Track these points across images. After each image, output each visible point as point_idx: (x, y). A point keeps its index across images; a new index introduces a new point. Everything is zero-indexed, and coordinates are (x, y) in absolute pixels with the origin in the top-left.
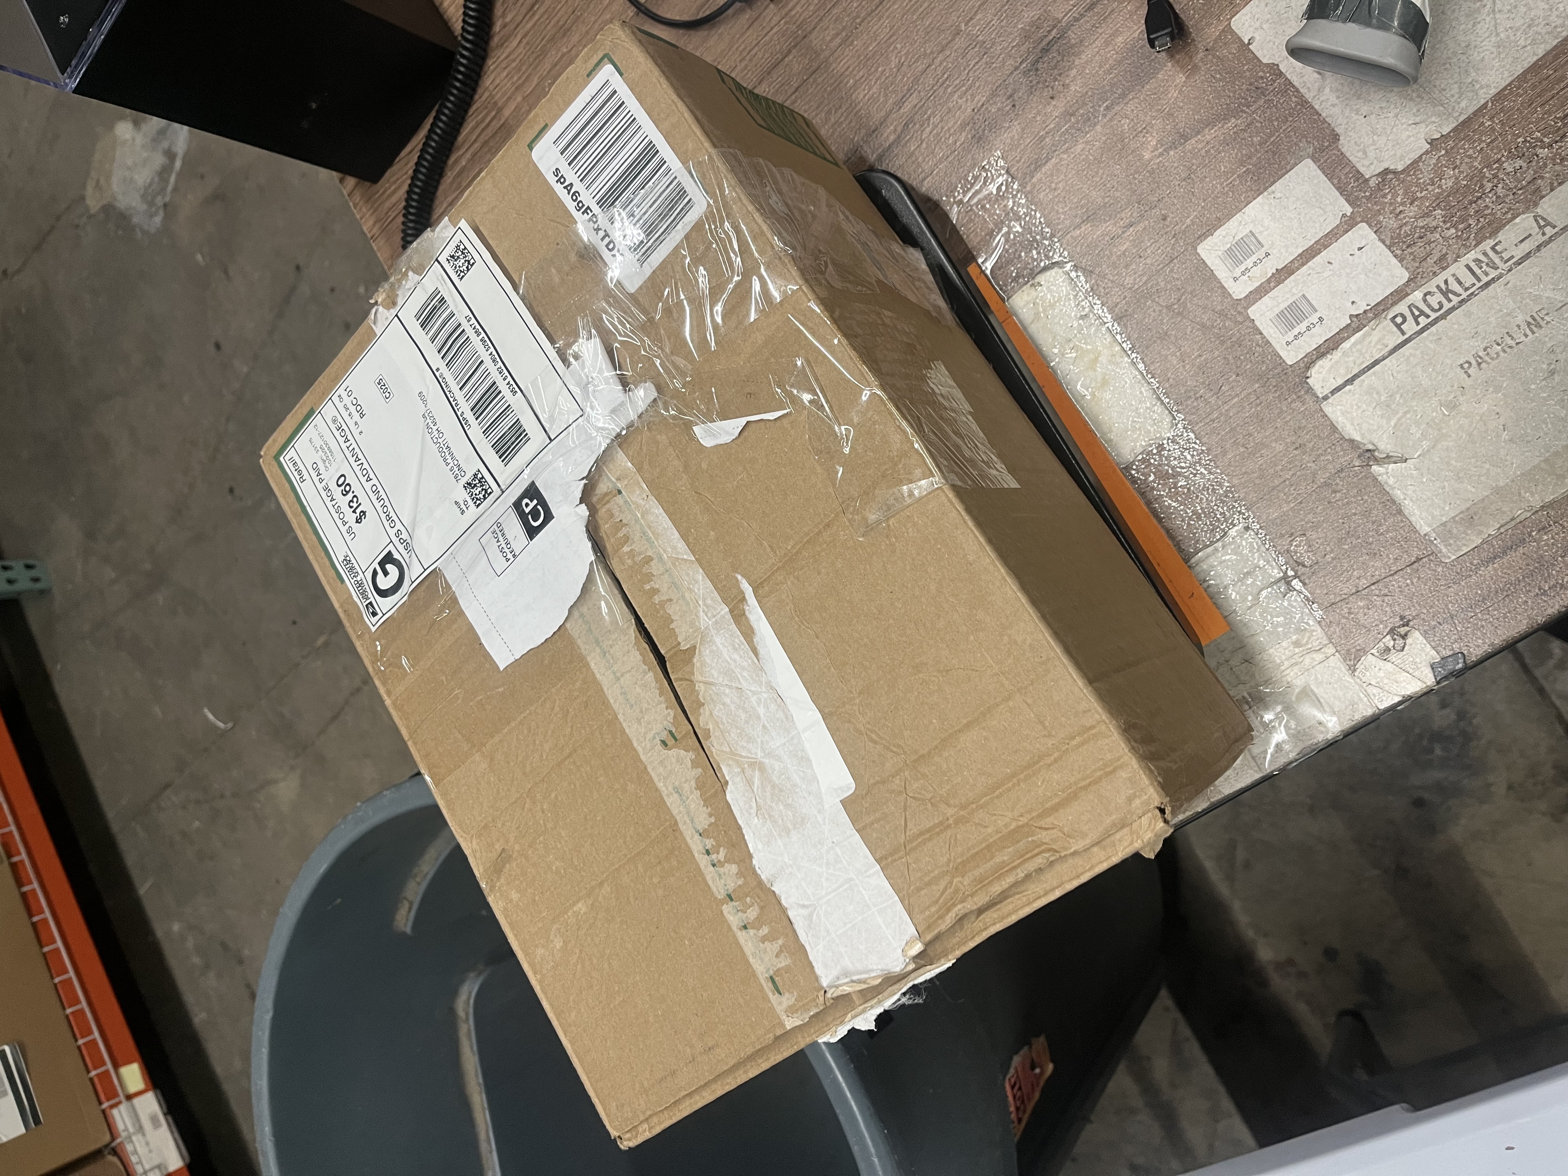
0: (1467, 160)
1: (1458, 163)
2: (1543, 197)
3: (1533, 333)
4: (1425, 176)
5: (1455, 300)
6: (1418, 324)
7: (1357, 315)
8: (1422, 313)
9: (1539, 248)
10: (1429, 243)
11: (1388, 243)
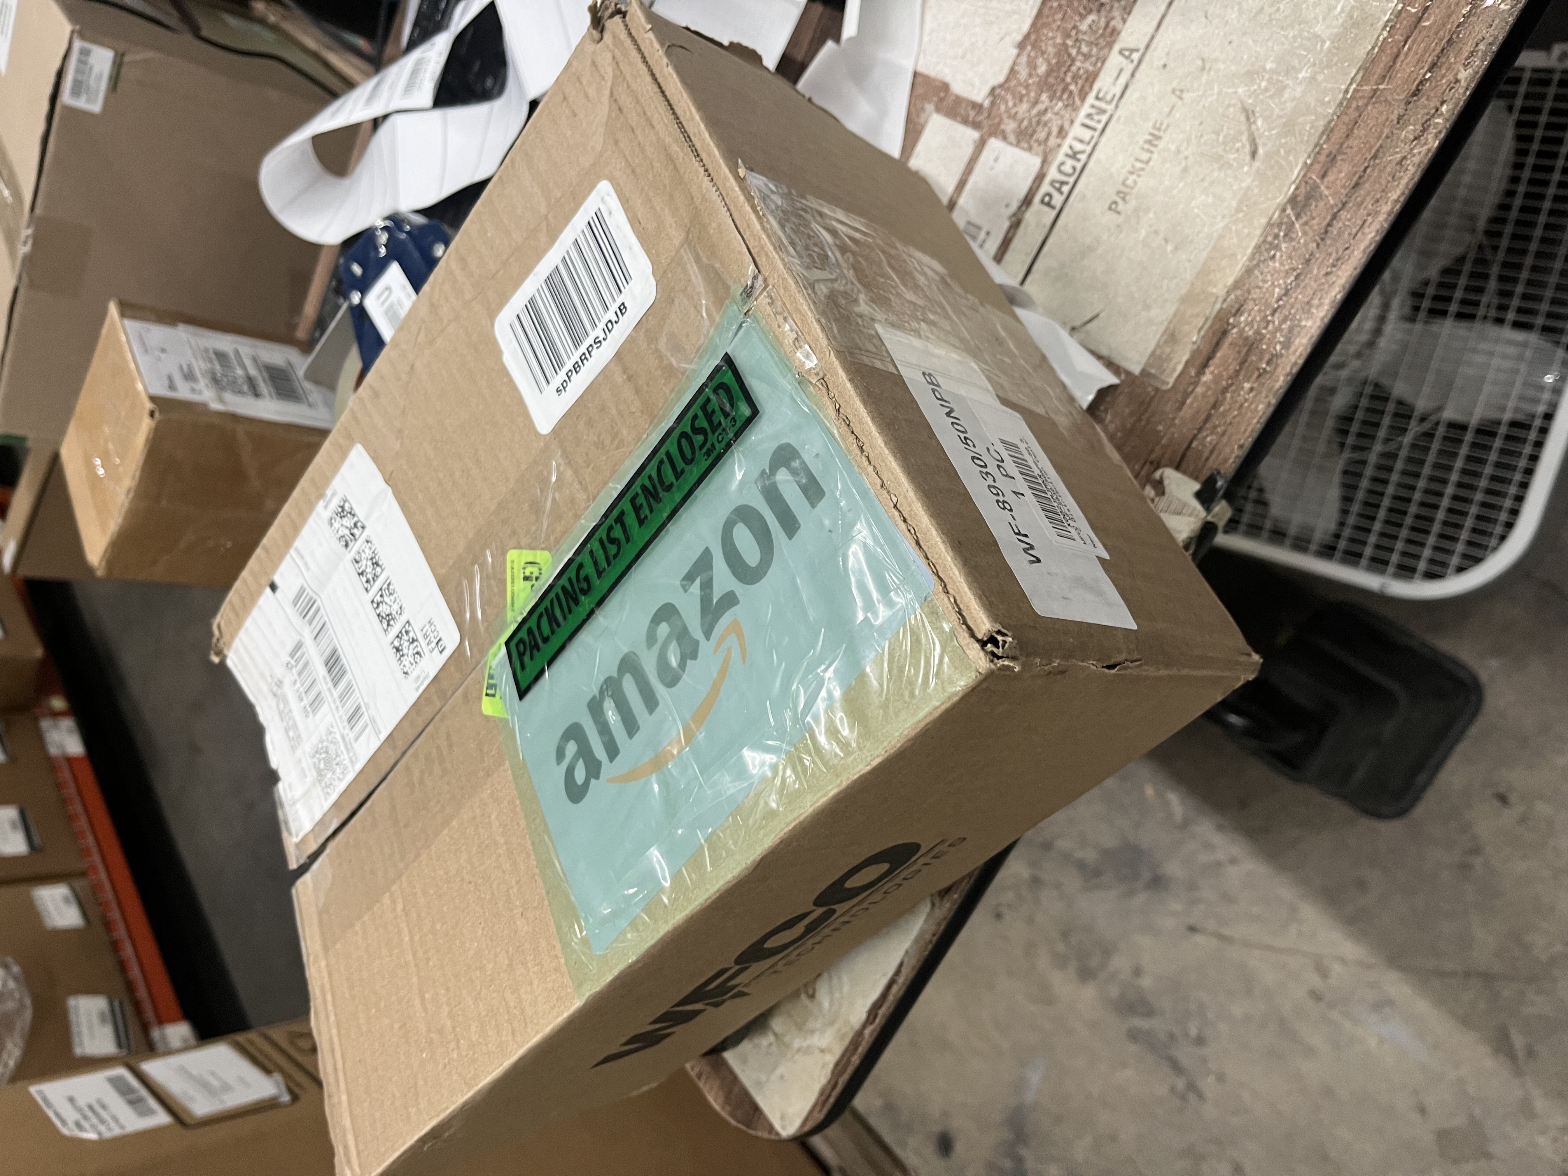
0: (1051, 42)
1: (1043, 48)
2: (1119, 33)
3: (1156, 146)
4: (1023, 73)
5: (1083, 157)
6: (1061, 193)
7: (1014, 215)
8: (1063, 183)
9: (1133, 75)
10: (1045, 124)
11: (1014, 142)
